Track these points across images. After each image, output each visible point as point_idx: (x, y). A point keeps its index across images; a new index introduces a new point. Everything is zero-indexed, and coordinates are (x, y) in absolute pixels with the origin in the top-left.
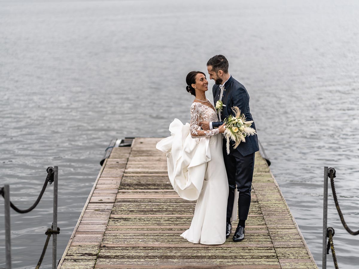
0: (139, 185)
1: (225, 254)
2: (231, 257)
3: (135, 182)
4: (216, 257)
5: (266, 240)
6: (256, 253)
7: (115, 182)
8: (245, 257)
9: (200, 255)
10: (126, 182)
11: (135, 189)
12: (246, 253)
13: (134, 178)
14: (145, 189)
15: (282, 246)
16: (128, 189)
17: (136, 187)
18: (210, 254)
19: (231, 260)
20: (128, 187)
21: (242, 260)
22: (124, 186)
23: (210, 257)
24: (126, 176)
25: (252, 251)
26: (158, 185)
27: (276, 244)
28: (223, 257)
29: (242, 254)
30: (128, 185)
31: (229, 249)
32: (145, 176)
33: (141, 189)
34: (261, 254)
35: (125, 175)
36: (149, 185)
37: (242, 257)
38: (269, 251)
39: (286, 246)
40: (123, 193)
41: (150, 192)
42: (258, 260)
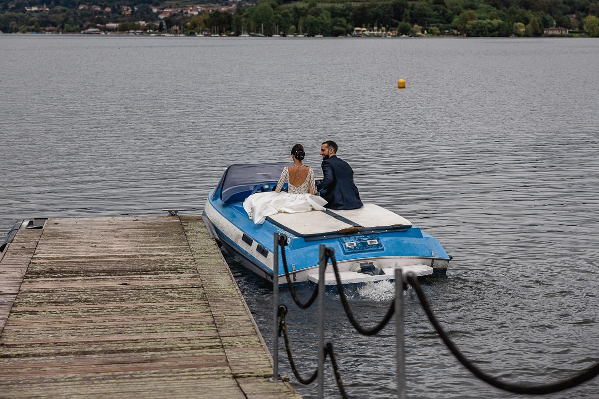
0: (52, 272)
1: (158, 347)
2: (166, 349)
3: (46, 270)
4: (146, 350)
5: (210, 328)
6: (197, 343)
7: (19, 270)
8: (184, 349)
9: (126, 348)
10: (34, 270)
11: (46, 277)
12: (185, 344)
13: (45, 264)
14: (59, 277)
15: (229, 334)
16: (36, 278)
17: (48, 275)
18: (139, 348)
19: (166, 352)
20: (36, 275)
21: (179, 352)
22: (31, 274)
23: (139, 351)
24: (34, 263)
25: (191, 341)
26: (77, 272)
27: (222, 332)
28: (156, 350)
29: (180, 345)
30: (37, 273)
31: (164, 340)
32: (59, 262)
33: (54, 277)
34: (203, 345)
35: (33, 261)
36: (65, 272)
37: (180, 349)
38: (214, 340)
39: (233, 335)
40: (30, 282)
41: (65, 281)
42: (198, 351)
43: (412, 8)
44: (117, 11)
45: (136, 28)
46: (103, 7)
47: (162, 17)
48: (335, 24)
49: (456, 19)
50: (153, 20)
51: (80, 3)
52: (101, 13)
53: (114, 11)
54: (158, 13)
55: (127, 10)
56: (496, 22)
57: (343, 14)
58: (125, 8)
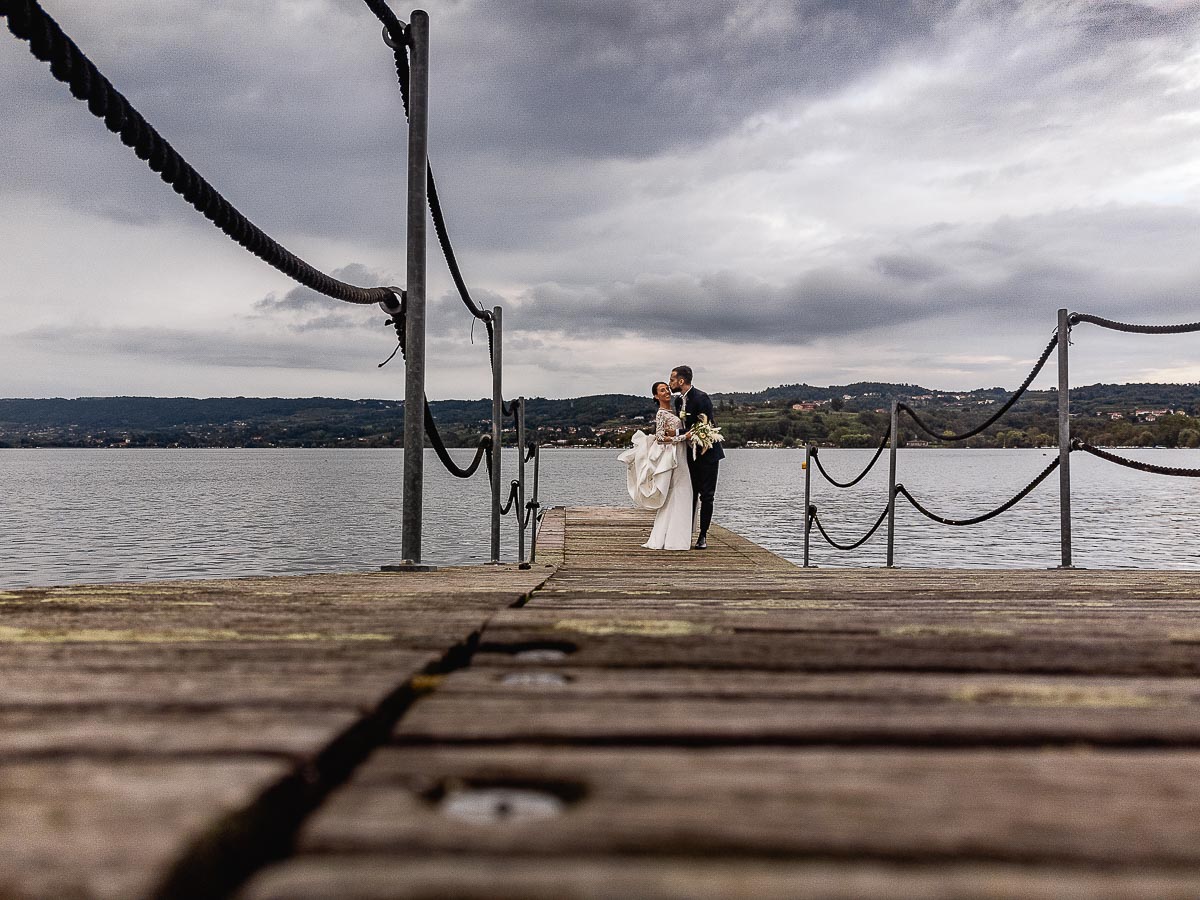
43: (795, 426)
44: (565, 431)
45: (579, 443)
46: (555, 429)
47: (598, 435)
48: (732, 438)
49: (832, 434)
50: (592, 438)
51: (538, 426)
52: (553, 432)
53: (563, 430)
54: (596, 432)
55: (573, 430)
56: (865, 436)
57: (738, 430)
58: (571, 428)
